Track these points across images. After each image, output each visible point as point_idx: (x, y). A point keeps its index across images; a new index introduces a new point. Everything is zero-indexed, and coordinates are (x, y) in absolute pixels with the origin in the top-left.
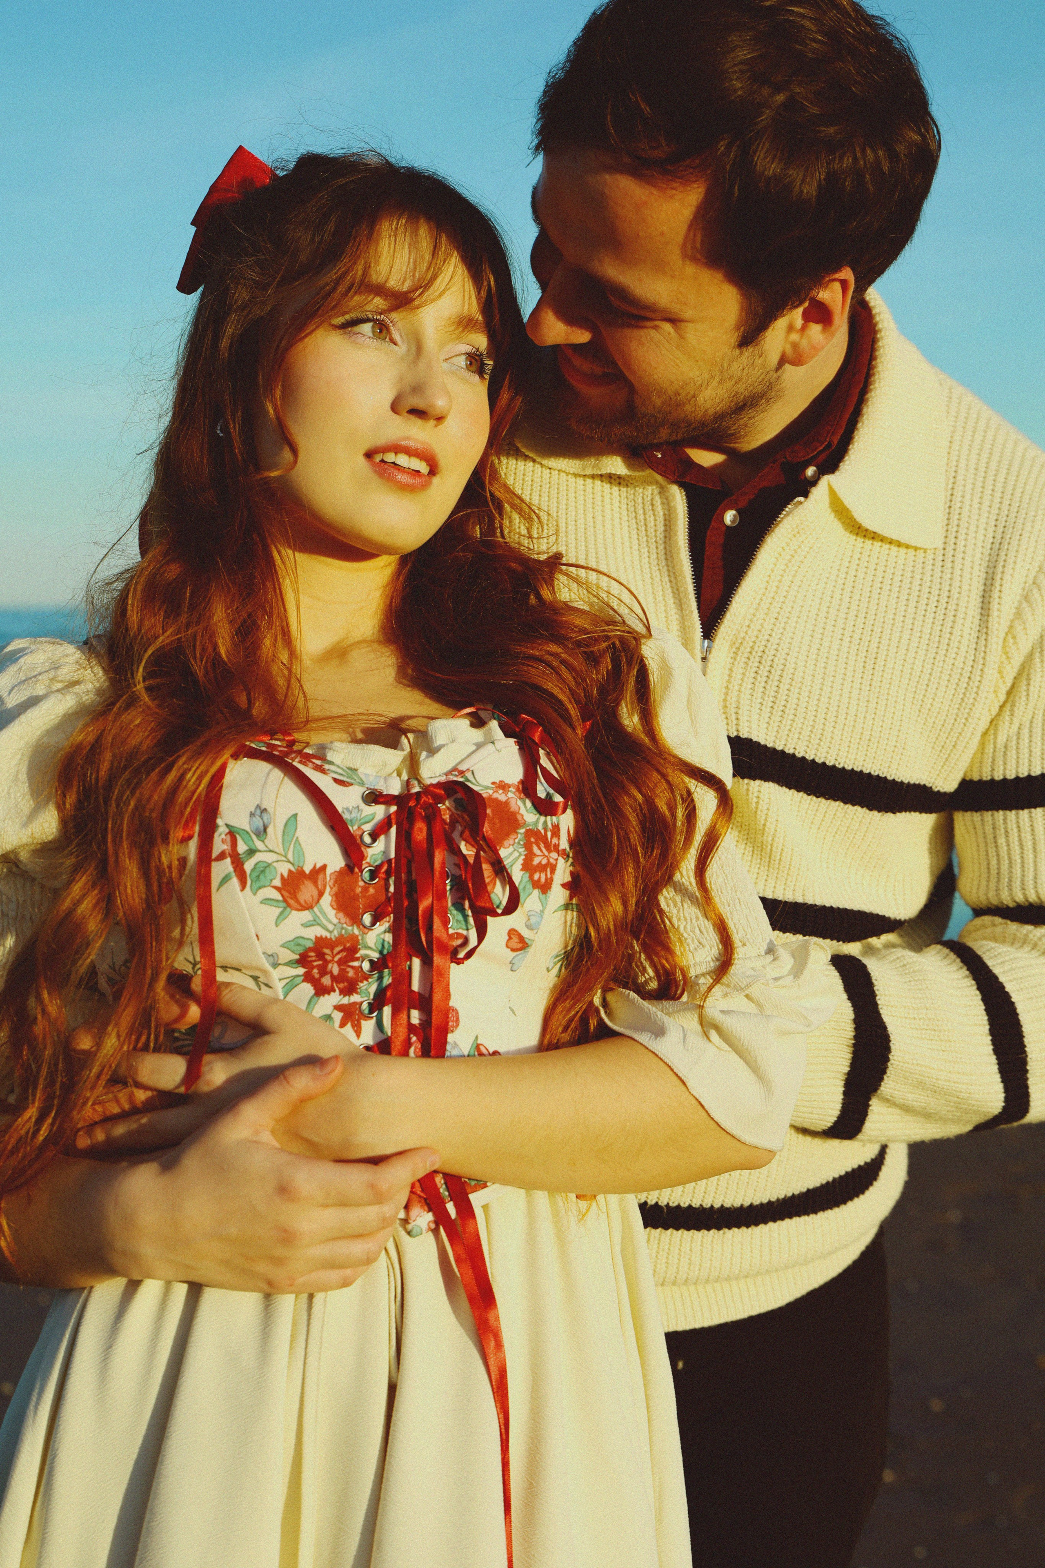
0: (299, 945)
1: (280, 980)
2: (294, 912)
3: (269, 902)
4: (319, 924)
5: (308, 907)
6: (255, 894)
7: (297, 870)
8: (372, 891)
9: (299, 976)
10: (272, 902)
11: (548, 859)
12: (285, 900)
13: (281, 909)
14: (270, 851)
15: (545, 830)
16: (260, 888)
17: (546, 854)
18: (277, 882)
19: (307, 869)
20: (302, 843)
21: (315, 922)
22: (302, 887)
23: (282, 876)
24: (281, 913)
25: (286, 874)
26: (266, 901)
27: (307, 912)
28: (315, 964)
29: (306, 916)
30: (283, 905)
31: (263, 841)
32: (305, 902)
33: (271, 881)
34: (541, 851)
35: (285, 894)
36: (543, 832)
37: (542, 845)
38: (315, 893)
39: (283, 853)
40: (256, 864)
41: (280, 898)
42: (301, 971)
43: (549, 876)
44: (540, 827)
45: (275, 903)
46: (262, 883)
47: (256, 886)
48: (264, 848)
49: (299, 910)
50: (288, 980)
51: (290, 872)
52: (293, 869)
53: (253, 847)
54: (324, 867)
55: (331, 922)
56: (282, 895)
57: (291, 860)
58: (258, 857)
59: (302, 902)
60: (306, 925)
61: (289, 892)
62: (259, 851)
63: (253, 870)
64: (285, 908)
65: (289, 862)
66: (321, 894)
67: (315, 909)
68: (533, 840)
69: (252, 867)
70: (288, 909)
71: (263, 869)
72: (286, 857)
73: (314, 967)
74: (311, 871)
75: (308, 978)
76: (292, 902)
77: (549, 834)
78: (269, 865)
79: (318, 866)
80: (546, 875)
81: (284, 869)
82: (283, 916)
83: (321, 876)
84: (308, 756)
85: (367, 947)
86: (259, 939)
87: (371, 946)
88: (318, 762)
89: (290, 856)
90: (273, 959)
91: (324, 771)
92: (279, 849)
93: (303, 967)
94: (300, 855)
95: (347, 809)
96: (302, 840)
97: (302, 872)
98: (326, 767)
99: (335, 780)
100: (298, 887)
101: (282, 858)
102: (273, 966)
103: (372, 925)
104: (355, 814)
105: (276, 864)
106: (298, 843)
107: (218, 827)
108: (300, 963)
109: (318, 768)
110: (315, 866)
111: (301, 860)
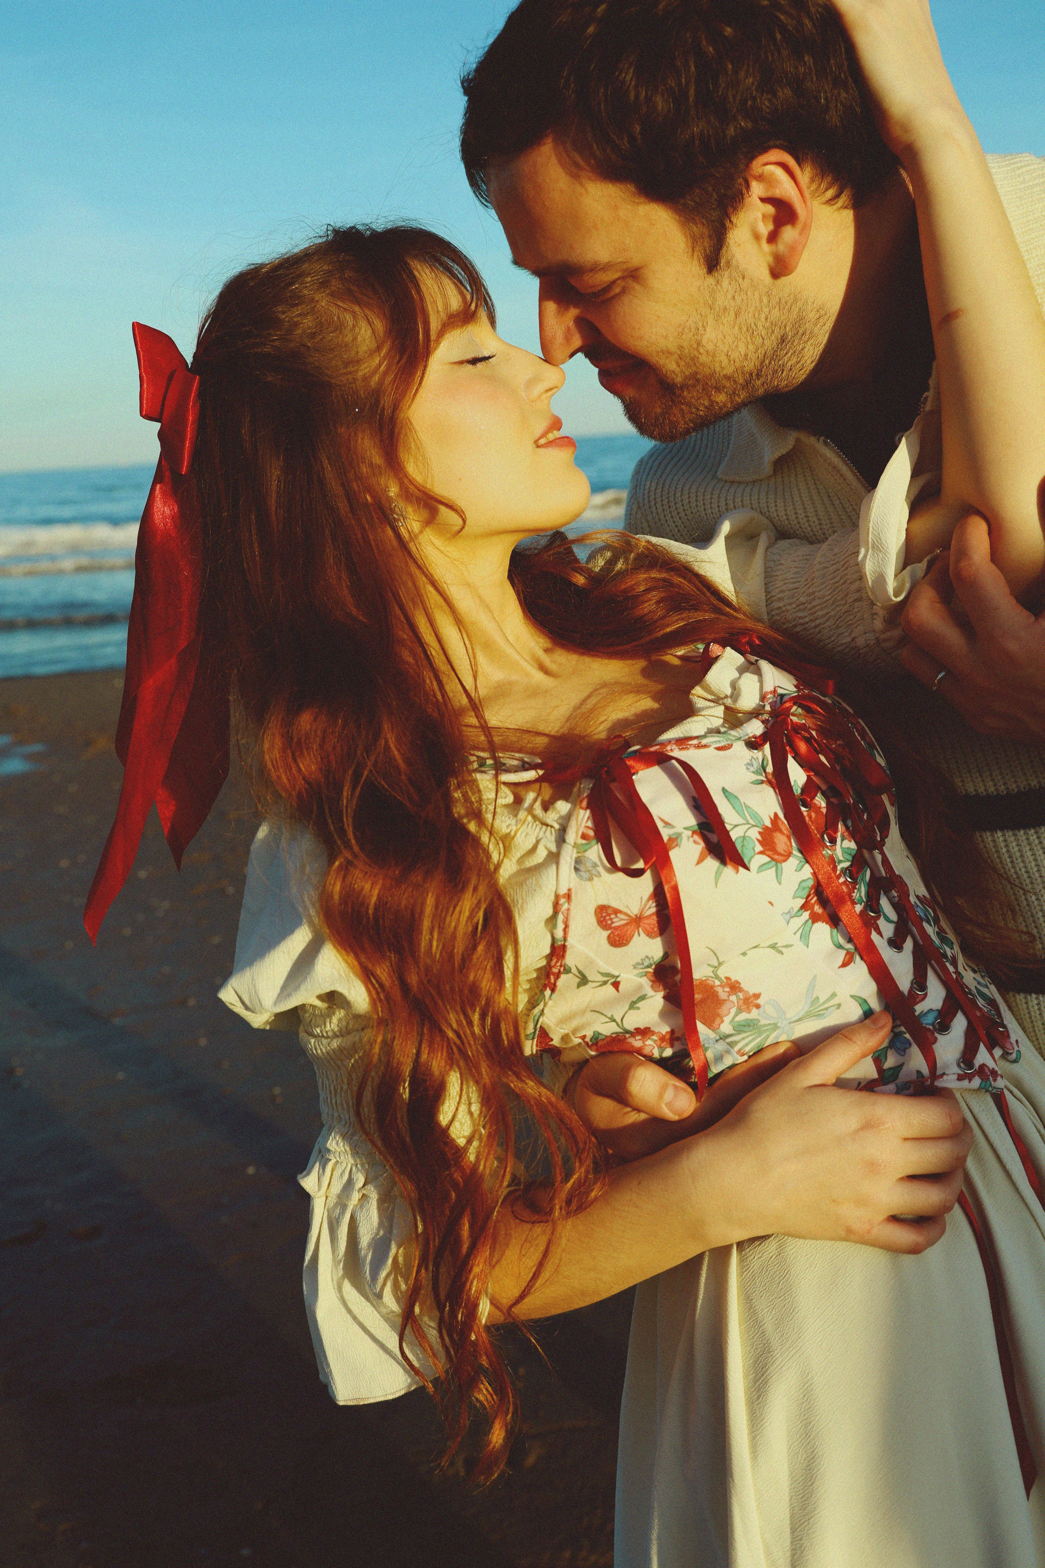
0: (804, 889)
1: (795, 934)
2: (783, 864)
3: (763, 868)
4: (805, 863)
5: (787, 857)
7: (764, 829)
8: (813, 815)
9: (807, 921)
10: (766, 866)
12: (773, 859)
13: (774, 869)
14: (736, 826)
16: (750, 861)
18: (759, 848)
19: (768, 823)
20: (750, 805)
21: (802, 863)
22: (776, 841)
23: (758, 840)
24: (777, 871)
25: (760, 838)
26: (761, 868)
27: (788, 860)
28: (813, 901)
29: (790, 864)
30: (773, 863)
32: (785, 851)
33: (755, 848)
35: (768, 853)
38: (786, 840)
39: (744, 822)
41: (768, 859)
42: (806, 915)
45: (768, 866)
46: (749, 856)
47: (747, 860)
48: (732, 826)
49: (785, 861)
50: (801, 929)
51: (760, 833)
52: (761, 830)
54: (776, 815)
56: (768, 856)
57: (754, 823)
59: (783, 852)
60: (798, 870)
61: (769, 850)
64: (776, 865)
65: (754, 826)
66: (789, 838)
67: (794, 853)
70: (779, 864)
71: (743, 842)
72: (749, 824)
73: (813, 905)
74: (771, 824)
75: (815, 918)
76: (776, 857)
78: (744, 837)
79: (772, 817)
81: (754, 834)
82: (779, 873)
83: (779, 823)
84: (682, 742)
85: (840, 862)
86: (772, 905)
87: (841, 858)
88: (695, 742)
89: (752, 822)
90: (790, 915)
91: (705, 746)
92: (740, 821)
93: (806, 910)
94: (755, 815)
95: (748, 764)
96: (748, 803)
97: (766, 828)
98: (704, 742)
99: (718, 749)
100: (773, 842)
101: (749, 826)
102: (788, 923)
103: (833, 841)
104: (756, 765)
105: (747, 834)
106: (747, 807)
107: (679, 835)
108: (804, 907)
109: (698, 747)
110: (770, 819)
111: (760, 819)
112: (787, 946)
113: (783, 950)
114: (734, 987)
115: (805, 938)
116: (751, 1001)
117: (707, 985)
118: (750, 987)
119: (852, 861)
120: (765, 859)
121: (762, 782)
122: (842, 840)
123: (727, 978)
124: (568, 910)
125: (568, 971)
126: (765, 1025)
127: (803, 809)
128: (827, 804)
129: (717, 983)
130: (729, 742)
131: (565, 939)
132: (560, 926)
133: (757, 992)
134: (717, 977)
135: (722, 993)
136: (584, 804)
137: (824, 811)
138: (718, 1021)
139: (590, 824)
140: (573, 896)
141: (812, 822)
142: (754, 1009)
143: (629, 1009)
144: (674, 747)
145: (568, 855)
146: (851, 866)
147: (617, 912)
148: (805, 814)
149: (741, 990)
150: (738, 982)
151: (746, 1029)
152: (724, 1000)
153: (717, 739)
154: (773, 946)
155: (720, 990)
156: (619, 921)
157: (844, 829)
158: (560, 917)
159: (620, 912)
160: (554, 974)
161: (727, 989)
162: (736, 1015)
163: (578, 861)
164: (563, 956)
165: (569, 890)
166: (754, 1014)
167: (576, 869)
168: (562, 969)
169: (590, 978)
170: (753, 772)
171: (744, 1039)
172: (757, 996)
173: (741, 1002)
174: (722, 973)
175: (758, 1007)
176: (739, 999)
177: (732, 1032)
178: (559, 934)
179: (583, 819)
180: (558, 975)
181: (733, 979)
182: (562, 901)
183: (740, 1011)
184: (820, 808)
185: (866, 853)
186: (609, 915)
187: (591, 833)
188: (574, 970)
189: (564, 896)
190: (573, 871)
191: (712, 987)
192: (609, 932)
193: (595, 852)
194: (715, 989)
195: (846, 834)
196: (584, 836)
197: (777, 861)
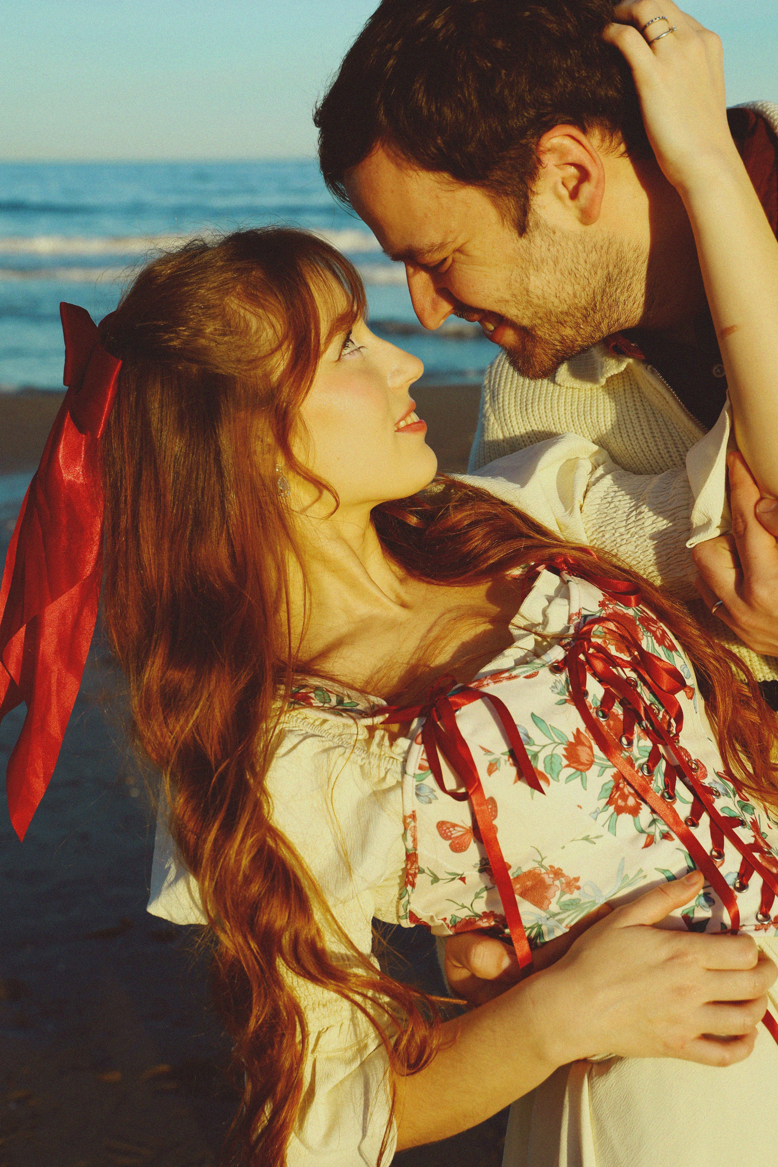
0: (607, 790)
1: (603, 826)
2: (587, 772)
3: (570, 778)
4: (607, 768)
5: (591, 763)
6: (558, 781)
7: (568, 745)
8: (612, 723)
9: (613, 814)
10: (573, 777)
11: (660, 629)
12: (577, 769)
13: (579, 778)
14: (544, 746)
16: (558, 775)
18: (565, 762)
19: (572, 739)
21: (604, 768)
22: (579, 753)
23: (564, 756)
24: (582, 779)
25: (565, 753)
26: (569, 779)
27: (593, 766)
28: (616, 797)
29: (595, 769)
30: (579, 773)
31: (534, 744)
32: (587, 760)
33: (561, 764)
34: (654, 626)
35: (572, 765)
36: (643, 615)
37: (652, 623)
38: (588, 750)
39: (550, 742)
40: (544, 763)
41: (573, 770)
42: (611, 809)
44: (640, 614)
45: (575, 776)
46: (557, 771)
47: (555, 776)
48: (540, 748)
49: (588, 769)
50: (608, 822)
51: (565, 749)
52: (566, 747)
53: (533, 753)
54: (578, 730)
55: (609, 762)
56: (573, 767)
57: (560, 742)
58: (541, 756)
59: (586, 762)
60: (600, 775)
61: (574, 762)
62: (538, 752)
63: (545, 767)
64: (581, 774)
65: (560, 744)
66: (591, 748)
67: (596, 760)
68: (646, 624)
69: (543, 765)
70: (583, 773)
71: (550, 761)
72: (555, 742)
73: (617, 800)
74: (575, 739)
75: (619, 810)
76: (581, 767)
78: (552, 755)
79: (575, 733)
80: (668, 639)
81: (560, 751)
82: (584, 780)
83: (581, 736)
84: (496, 675)
85: (637, 759)
86: (581, 808)
87: (638, 756)
88: (506, 675)
89: (557, 740)
90: (596, 813)
91: (515, 677)
92: (548, 741)
93: (611, 805)
94: (561, 735)
95: (553, 687)
96: (553, 725)
97: (571, 744)
98: (514, 673)
99: (526, 677)
100: (577, 755)
101: (554, 745)
102: (596, 819)
103: (630, 743)
104: (560, 686)
105: (554, 752)
106: (553, 728)
107: (497, 760)
108: (609, 803)
109: (510, 678)
110: (574, 735)
111: (564, 737)
112: (597, 837)
113: (594, 840)
114: (557, 873)
115: (612, 828)
116: (572, 884)
117: (535, 874)
118: (570, 872)
119: (649, 756)
120: (571, 770)
121: (566, 701)
122: (639, 741)
123: (551, 867)
124: (415, 827)
125: (421, 871)
126: (586, 903)
127: (602, 719)
128: (624, 712)
129: (543, 871)
130: (535, 670)
131: (415, 848)
132: (410, 839)
133: (576, 876)
134: (542, 866)
135: (548, 879)
136: (420, 739)
137: (622, 717)
138: (546, 902)
139: (425, 756)
140: (417, 816)
141: (611, 729)
142: (576, 890)
143: (475, 898)
144: (490, 681)
145: (410, 783)
146: (648, 761)
147: (454, 826)
148: (604, 723)
149: (563, 875)
150: (560, 869)
151: (571, 907)
152: (550, 885)
153: (525, 669)
154: (586, 839)
155: (546, 877)
156: (456, 833)
157: (639, 730)
158: (409, 833)
159: (457, 825)
160: (411, 874)
161: (552, 876)
162: (561, 896)
163: (418, 788)
164: (416, 861)
165: (413, 812)
166: (576, 894)
167: (417, 795)
168: (417, 871)
169: (440, 878)
170: (558, 693)
171: (569, 916)
172: (577, 879)
173: (564, 885)
174: (546, 863)
175: (578, 888)
176: (562, 883)
177: (560, 911)
178: (410, 845)
179: (418, 752)
180: (415, 875)
181: (556, 867)
182: (409, 820)
183: (563, 893)
184: (617, 715)
185: (660, 747)
186: (448, 828)
187: (426, 764)
188: (427, 871)
189: (410, 817)
190: (415, 796)
191: (540, 874)
192: (450, 841)
193: (430, 780)
194: (542, 876)
195: (642, 734)
196: (421, 768)
197: (581, 771)
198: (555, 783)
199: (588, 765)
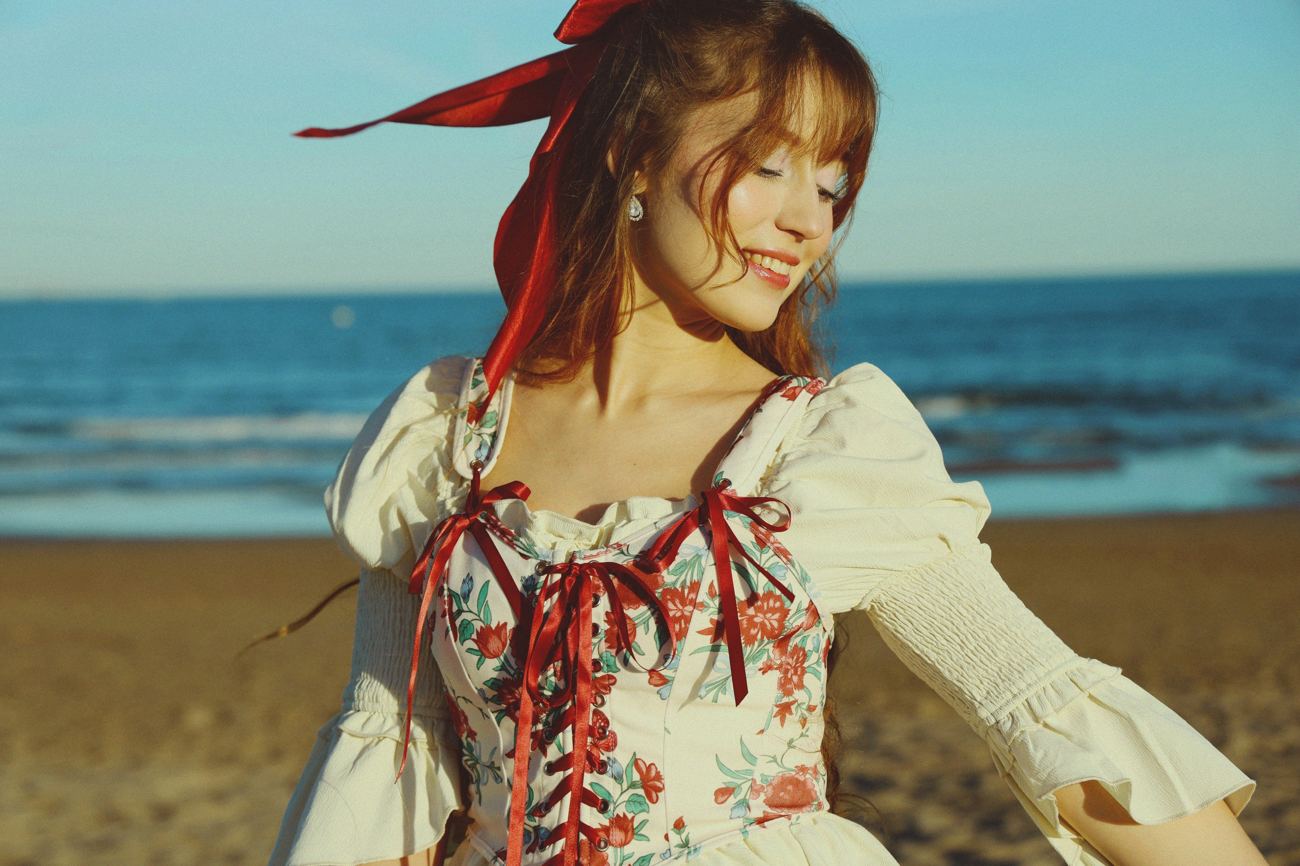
0: (493, 684)
2: (487, 659)
4: (504, 669)
5: (496, 655)
6: (462, 644)
7: (487, 627)
9: (503, 710)
10: (473, 652)
11: (682, 612)
12: (480, 650)
13: (478, 657)
14: (471, 612)
15: (683, 587)
16: (464, 641)
17: (681, 607)
18: (474, 636)
19: (494, 626)
20: (490, 605)
21: (501, 667)
22: (491, 640)
23: (477, 631)
24: (479, 660)
25: (479, 630)
26: (470, 650)
27: (495, 659)
28: (511, 701)
29: (495, 662)
30: (479, 653)
31: (467, 604)
32: (494, 651)
33: (471, 635)
34: (676, 605)
35: (480, 645)
36: (680, 590)
37: (677, 602)
38: (500, 646)
39: (477, 613)
41: (477, 648)
43: (683, 626)
44: (678, 586)
45: (476, 653)
46: (466, 637)
47: (462, 639)
48: (468, 610)
49: (490, 658)
50: (498, 713)
51: (481, 627)
52: (483, 626)
53: (462, 608)
54: (505, 624)
55: (512, 667)
57: (483, 619)
58: (464, 616)
59: (492, 651)
60: (495, 669)
61: (482, 644)
62: (465, 611)
63: (460, 625)
64: (481, 656)
65: (481, 620)
66: (504, 645)
67: (501, 657)
68: (668, 597)
69: (460, 623)
70: (483, 657)
71: (467, 624)
72: (479, 616)
73: (511, 704)
74: (496, 628)
75: (508, 713)
76: (485, 652)
77: (686, 591)
78: (469, 622)
80: (680, 625)
81: (478, 625)
82: (481, 662)
83: (503, 632)
86: (470, 678)
89: (481, 616)
91: (513, 546)
92: (475, 610)
94: (488, 613)
95: (526, 578)
97: (489, 628)
98: (516, 542)
99: (519, 553)
100: (488, 640)
101: (477, 617)
102: (485, 702)
105: (473, 622)
110: (499, 624)
111: (489, 620)
112: (487, 716)
115: (498, 719)
120: (475, 647)
130: (529, 555)
154: (481, 710)
197: (483, 654)
198: (460, 644)
199: (492, 654)
